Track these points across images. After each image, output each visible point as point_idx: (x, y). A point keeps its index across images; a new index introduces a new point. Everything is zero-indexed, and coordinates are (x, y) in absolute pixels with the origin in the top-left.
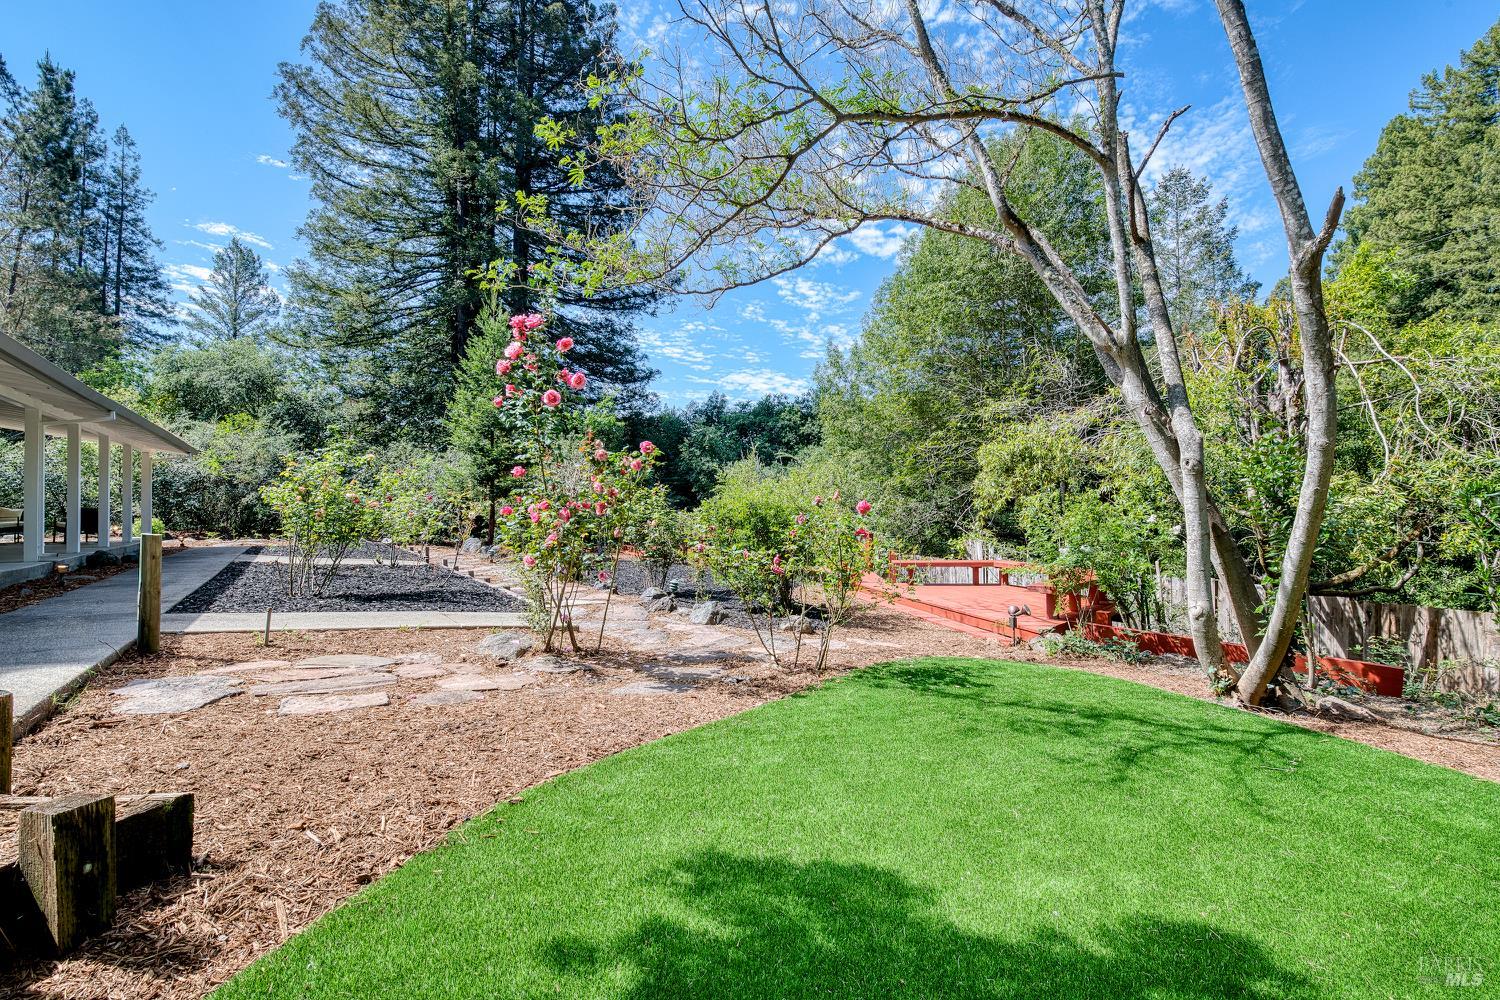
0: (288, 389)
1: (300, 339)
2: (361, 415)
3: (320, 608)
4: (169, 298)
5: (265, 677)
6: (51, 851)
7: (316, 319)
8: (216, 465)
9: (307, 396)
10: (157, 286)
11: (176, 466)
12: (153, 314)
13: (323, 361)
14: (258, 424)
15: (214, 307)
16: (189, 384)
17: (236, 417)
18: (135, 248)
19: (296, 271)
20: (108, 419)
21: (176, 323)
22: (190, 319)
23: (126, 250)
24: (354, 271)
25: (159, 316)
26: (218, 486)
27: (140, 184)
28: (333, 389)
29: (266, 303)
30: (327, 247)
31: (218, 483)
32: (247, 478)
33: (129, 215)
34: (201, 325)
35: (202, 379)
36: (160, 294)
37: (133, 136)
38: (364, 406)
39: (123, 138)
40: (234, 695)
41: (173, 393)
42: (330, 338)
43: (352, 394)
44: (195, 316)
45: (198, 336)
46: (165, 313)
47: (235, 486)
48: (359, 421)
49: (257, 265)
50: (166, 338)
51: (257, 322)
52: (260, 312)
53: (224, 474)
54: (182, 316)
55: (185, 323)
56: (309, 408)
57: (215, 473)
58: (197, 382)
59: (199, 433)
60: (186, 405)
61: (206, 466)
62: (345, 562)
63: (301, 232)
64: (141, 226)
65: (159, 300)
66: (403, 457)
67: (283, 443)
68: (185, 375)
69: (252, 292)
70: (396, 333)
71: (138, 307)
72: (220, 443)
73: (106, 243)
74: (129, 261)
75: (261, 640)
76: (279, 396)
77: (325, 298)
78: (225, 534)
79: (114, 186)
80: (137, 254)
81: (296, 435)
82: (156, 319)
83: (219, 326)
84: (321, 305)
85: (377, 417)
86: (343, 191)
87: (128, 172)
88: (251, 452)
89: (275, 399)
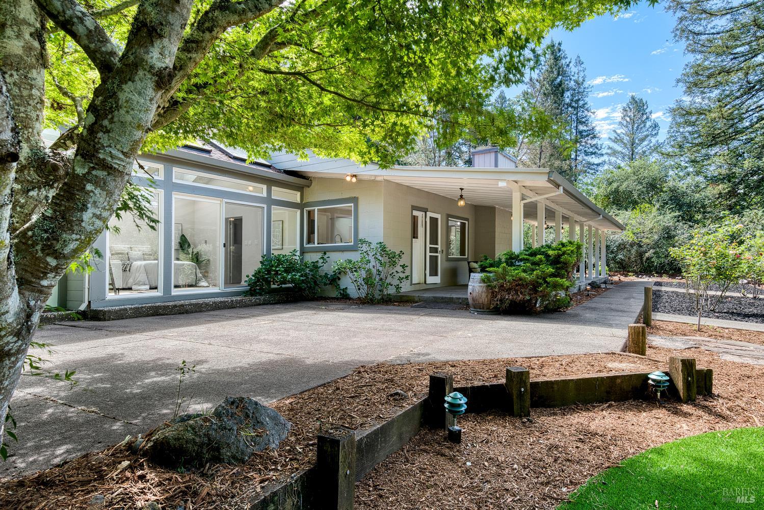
0: (671, 184)
1: (677, 150)
2: (720, 193)
3: (718, 317)
4: (599, 142)
5: (707, 344)
6: (680, 370)
7: (687, 134)
8: (631, 235)
9: (682, 185)
10: (594, 137)
11: (611, 237)
12: (592, 153)
13: (692, 161)
14: (654, 209)
15: (621, 141)
16: (616, 191)
17: (642, 206)
18: (583, 120)
19: (675, 107)
20: (600, 218)
21: (602, 155)
22: (609, 151)
23: (580, 122)
24: (716, 93)
25: (595, 153)
26: (632, 247)
27: (586, 84)
28: (700, 179)
29: (650, 130)
30: (696, 85)
31: (632, 245)
32: (648, 241)
33: (581, 103)
34: (614, 153)
35: (623, 187)
36: (594, 142)
37: (582, 59)
38: (723, 188)
39: (579, 62)
40: (696, 348)
41: (607, 196)
42: (697, 145)
43: (715, 180)
44: (611, 148)
45: (613, 159)
46: (597, 151)
47: (641, 246)
48: (718, 198)
49: (645, 107)
50: (598, 165)
51: (645, 143)
52: (647, 136)
53: (636, 241)
54: (604, 151)
55: (607, 154)
56: (684, 194)
57: (631, 240)
58: (621, 189)
59: (623, 216)
60: (613, 203)
61: (627, 236)
62: (728, 294)
63: (678, 81)
64: (586, 106)
65: (594, 145)
66: (756, 221)
67: (668, 218)
68: (615, 185)
69: (642, 126)
70: (747, 128)
71: (585, 151)
72: (634, 222)
73: (571, 121)
74: (581, 128)
75: (696, 327)
76: (664, 189)
77: (693, 119)
78: (637, 274)
79: (574, 90)
80: (584, 122)
81: (677, 214)
82: (593, 156)
83: (624, 151)
84: (693, 124)
85: (732, 193)
86: (708, 40)
87: (581, 80)
88: (651, 226)
89: (662, 191)
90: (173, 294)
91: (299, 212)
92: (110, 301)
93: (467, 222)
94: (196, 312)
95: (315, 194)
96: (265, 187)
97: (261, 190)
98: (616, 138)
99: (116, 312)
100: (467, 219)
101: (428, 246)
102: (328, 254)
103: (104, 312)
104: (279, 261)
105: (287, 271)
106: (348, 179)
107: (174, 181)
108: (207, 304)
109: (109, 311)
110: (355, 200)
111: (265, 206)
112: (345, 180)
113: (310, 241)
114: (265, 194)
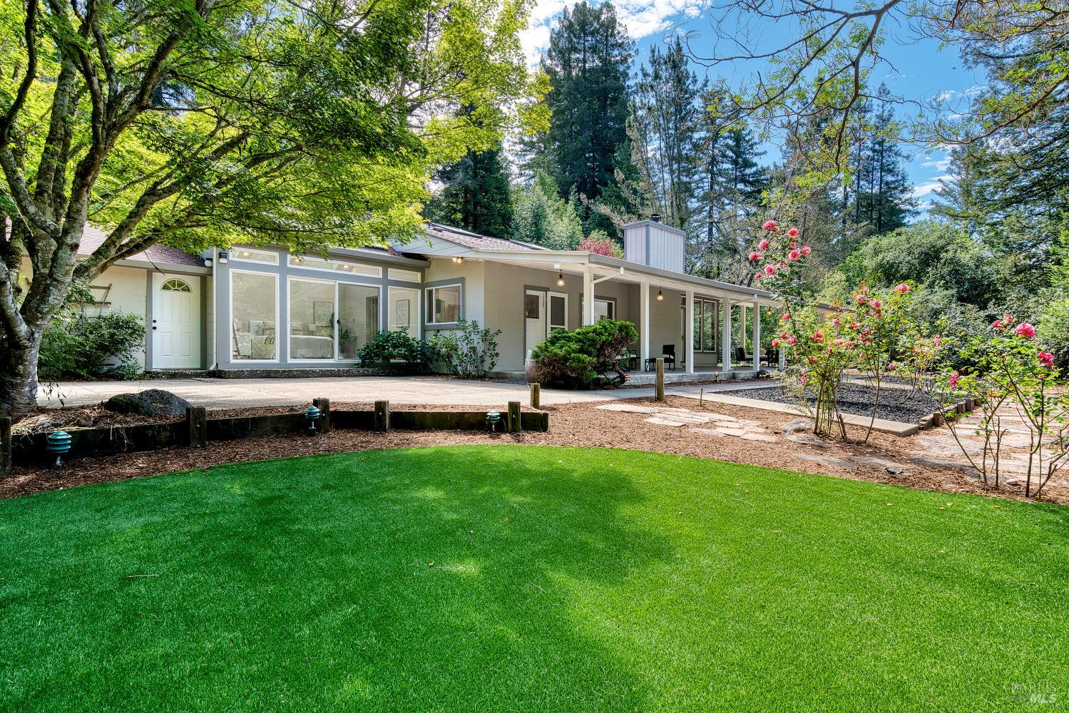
2: (1016, 266)
4: (914, 197)
10: (906, 190)
15: (950, 193)
18: (892, 167)
23: (886, 171)
27: (895, 120)
33: (887, 145)
36: (906, 196)
37: (889, 87)
64: (896, 149)
65: (906, 200)
74: (887, 178)
75: (699, 403)
80: (893, 171)
87: (887, 114)
90: (289, 362)
91: (420, 291)
92: (233, 364)
93: (613, 302)
94: (303, 377)
95: (434, 275)
96: (380, 269)
97: (377, 272)
98: (944, 190)
99: (235, 372)
100: (614, 299)
101: (549, 326)
102: (441, 332)
103: (225, 372)
104: (388, 338)
105: (395, 346)
106: (455, 260)
107: (289, 265)
108: (313, 372)
109: (229, 372)
110: (462, 280)
111: (381, 286)
112: (451, 260)
113: (430, 320)
114: (381, 276)
